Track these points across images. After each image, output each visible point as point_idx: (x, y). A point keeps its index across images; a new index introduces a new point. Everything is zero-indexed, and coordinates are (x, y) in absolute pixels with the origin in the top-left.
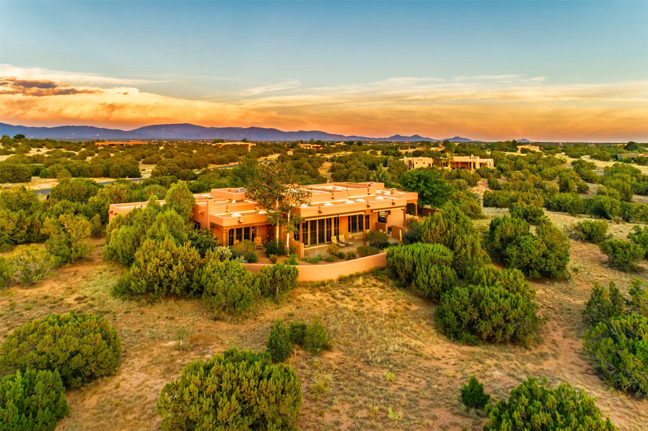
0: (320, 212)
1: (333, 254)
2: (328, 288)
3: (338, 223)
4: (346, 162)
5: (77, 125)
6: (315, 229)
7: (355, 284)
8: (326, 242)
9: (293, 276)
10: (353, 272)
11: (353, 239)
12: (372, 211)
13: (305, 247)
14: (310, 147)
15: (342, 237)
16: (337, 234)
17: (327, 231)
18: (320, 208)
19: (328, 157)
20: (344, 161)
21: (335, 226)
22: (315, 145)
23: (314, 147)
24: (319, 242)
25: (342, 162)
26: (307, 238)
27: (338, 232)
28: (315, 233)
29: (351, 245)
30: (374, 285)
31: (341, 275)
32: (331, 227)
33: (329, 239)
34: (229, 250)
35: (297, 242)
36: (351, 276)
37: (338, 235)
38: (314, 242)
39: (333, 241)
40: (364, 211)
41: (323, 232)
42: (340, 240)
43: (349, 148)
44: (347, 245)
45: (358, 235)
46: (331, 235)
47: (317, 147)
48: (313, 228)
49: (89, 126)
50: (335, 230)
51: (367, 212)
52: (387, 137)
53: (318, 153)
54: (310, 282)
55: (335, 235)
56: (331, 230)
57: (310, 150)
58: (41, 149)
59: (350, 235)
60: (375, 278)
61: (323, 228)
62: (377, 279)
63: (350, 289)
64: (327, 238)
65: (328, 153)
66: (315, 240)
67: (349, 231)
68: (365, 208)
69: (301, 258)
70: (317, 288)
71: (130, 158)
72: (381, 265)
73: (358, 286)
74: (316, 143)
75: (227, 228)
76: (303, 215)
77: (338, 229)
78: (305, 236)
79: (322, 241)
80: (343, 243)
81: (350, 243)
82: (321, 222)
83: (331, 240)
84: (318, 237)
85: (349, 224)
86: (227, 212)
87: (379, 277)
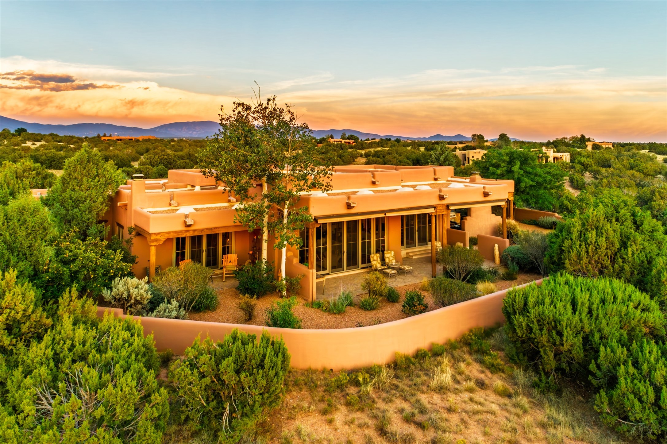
0: (349, 206)
1: (375, 293)
2: (367, 395)
3: (383, 229)
4: (384, 157)
5: (94, 122)
6: (341, 240)
7: (434, 383)
8: (361, 265)
9: (272, 373)
10: (423, 344)
11: (407, 259)
12: (448, 206)
13: (318, 277)
14: (341, 142)
15: (389, 256)
16: (381, 249)
17: (363, 244)
18: (349, 198)
19: (363, 152)
20: (381, 156)
21: (377, 236)
22: (348, 141)
23: (346, 142)
24: (348, 265)
25: (378, 157)
26: (325, 256)
27: (384, 247)
28: (341, 247)
29: (410, 272)
30: (481, 385)
31: (396, 354)
32: (369, 237)
33: (367, 259)
34: (147, 286)
35: (303, 267)
36: (420, 355)
37: (383, 251)
38: (337, 266)
39: (374, 263)
40: (434, 207)
41: (355, 246)
42: (387, 260)
43: (387, 144)
44: (401, 272)
45: (417, 251)
46: (370, 253)
47: (349, 143)
48: (337, 238)
49: (107, 123)
50: (377, 242)
51: (439, 208)
52: (427, 137)
53: (350, 148)
54: (323, 371)
55: (377, 251)
56: (369, 243)
57: (341, 145)
58: (36, 143)
59: (404, 252)
60: (476, 361)
61: (356, 239)
62: (482, 362)
63: (424, 398)
64: (363, 256)
65: (362, 149)
66: (341, 260)
67: (402, 244)
68: (435, 201)
69: (310, 300)
70: (338, 394)
71: (130, 151)
72: (483, 323)
73: (441, 389)
74: (348, 138)
75: (158, 237)
76: (315, 211)
77: (383, 241)
78: (322, 254)
79: (352, 263)
80: (393, 268)
81: (407, 268)
82: (352, 225)
83: (369, 261)
84: (345, 255)
85: (402, 230)
86: (170, 205)
87: (487, 358)
